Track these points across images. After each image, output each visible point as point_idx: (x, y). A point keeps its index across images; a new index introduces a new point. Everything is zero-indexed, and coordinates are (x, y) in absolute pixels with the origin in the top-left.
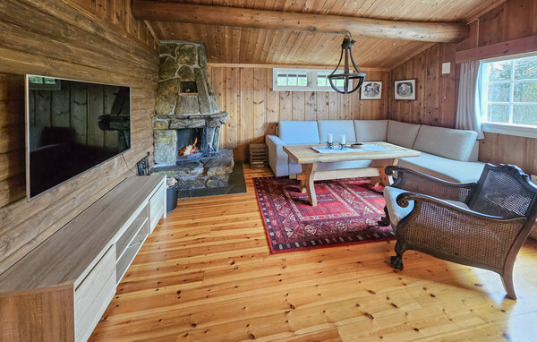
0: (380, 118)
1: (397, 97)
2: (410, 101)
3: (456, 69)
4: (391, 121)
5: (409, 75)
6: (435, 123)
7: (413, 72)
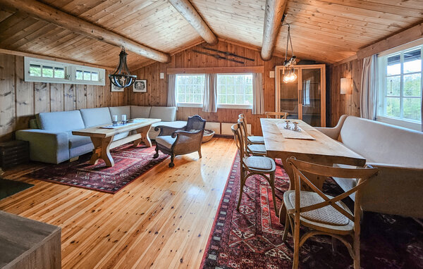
0: (123, 104)
1: (135, 90)
2: (143, 93)
3: (167, 76)
4: (132, 106)
5: (142, 77)
6: (158, 105)
7: (145, 76)
